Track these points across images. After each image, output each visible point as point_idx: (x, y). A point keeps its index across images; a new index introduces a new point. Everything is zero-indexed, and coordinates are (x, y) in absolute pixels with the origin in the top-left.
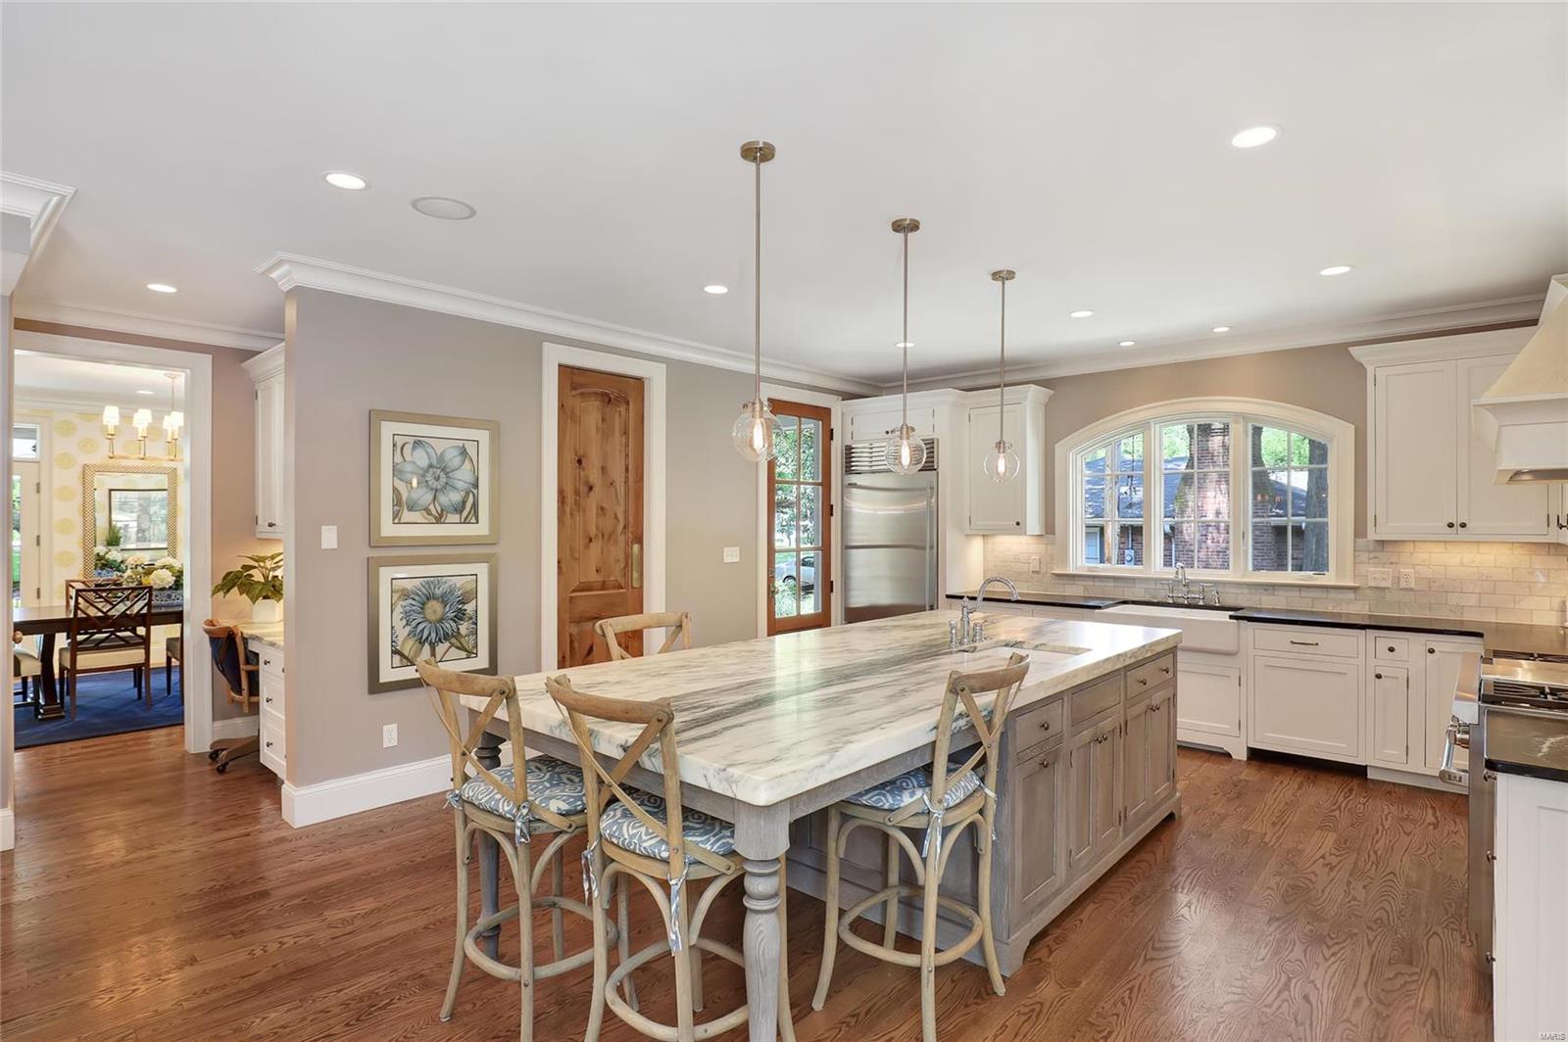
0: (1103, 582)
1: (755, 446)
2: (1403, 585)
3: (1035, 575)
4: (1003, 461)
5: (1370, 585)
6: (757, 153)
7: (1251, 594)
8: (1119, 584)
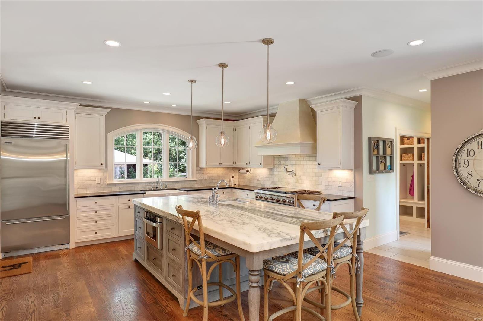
0: (127, 185)
1: (267, 139)
2: (205, 179)
3: (98, 185)
4: (192, 143)
5: (199, 179)
6: (268, 42)
7: (172, 184)
8: (133, 185)
